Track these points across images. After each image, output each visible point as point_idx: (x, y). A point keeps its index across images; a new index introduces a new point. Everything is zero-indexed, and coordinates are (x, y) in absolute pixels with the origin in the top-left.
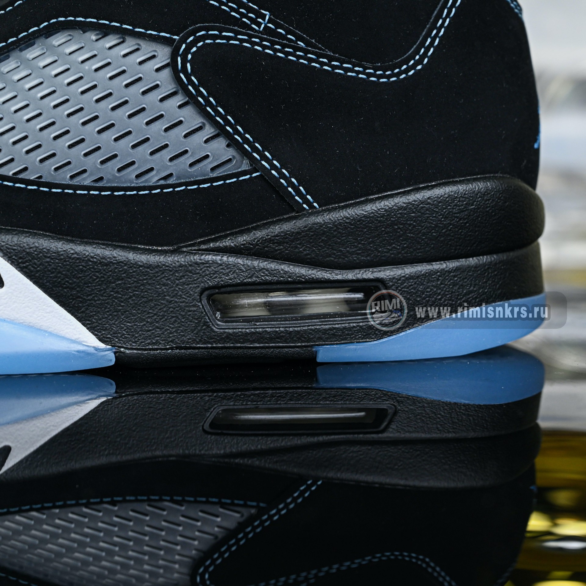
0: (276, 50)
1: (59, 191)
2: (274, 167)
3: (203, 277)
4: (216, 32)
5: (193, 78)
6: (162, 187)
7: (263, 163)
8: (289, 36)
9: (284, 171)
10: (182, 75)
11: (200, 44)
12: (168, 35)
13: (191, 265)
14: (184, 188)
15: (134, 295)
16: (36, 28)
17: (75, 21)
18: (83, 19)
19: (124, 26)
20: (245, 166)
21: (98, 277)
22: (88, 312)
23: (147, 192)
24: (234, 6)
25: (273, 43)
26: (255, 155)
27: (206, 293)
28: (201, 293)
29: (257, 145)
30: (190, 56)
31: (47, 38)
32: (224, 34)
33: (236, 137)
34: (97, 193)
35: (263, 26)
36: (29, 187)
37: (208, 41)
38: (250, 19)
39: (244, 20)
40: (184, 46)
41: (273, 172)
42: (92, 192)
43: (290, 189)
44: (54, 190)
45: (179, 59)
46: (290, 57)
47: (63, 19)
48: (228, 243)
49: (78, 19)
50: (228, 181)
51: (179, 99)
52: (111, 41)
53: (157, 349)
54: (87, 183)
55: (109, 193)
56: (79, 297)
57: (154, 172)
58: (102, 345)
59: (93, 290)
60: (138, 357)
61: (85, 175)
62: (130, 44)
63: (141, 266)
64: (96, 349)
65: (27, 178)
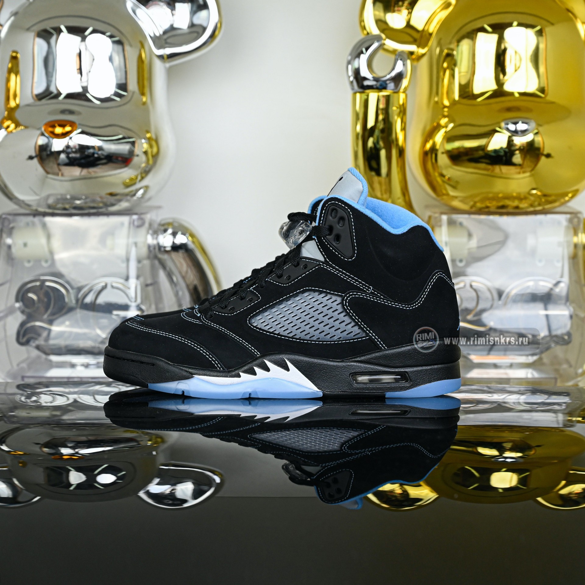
0: (374, 299)
1: (306, 342)
2: (373, 335)
3: (350, 369)
4: (356, 293)
5: (348, 307)
6: (338, 341)
7: (370, 334)
8: (378, 294)
9: (376, 337)
10: (345, 307)
11: (351, 297)
12: (341, 294)
13: (347, 366)
14: (345, 341)
15: (329, 375)
16: (299, 291)
17: (311, 289)
18: (314, 288)
19: (327, 291)
20: (364, 335)
21: (318, 369)
22: (315, 380)
23: (333, 343)
24: (361, 285)
25: (373, 297)
26: (367, 331)
27: (351, 375)
28: (350, 375)
29: (368, 328)
30: (347, 301)
31: (302, 294)
32: (358, 294)
33: (361, 326)
34: (318, 342)
35: (370, 291)
36: (297, 340)
37: (353, 296)
38: (366, 289)
39: (364, 289)
40: (346, 297)
41: (373, 337)
42: (316, 342)
43: (378, 342)
44: (305, 342)
45: (344, 301)
46: (379, 301)
47: (308, 288)
48: (358, 359)
49: (312, 288)
50: (359, 340)
51: (344, 314)
52: (323, 295)
53: (335, 392)
54: (315, 339)
55: (322, 343)
56: (312, 375)
57: (336, 336)
58: (319, 390)
59: (316, 373)
60: (330, 394)
61: (314, 337)
62: (329, 296)
63: (331, 366)
64: (317, 391)
65: (296, 337)
